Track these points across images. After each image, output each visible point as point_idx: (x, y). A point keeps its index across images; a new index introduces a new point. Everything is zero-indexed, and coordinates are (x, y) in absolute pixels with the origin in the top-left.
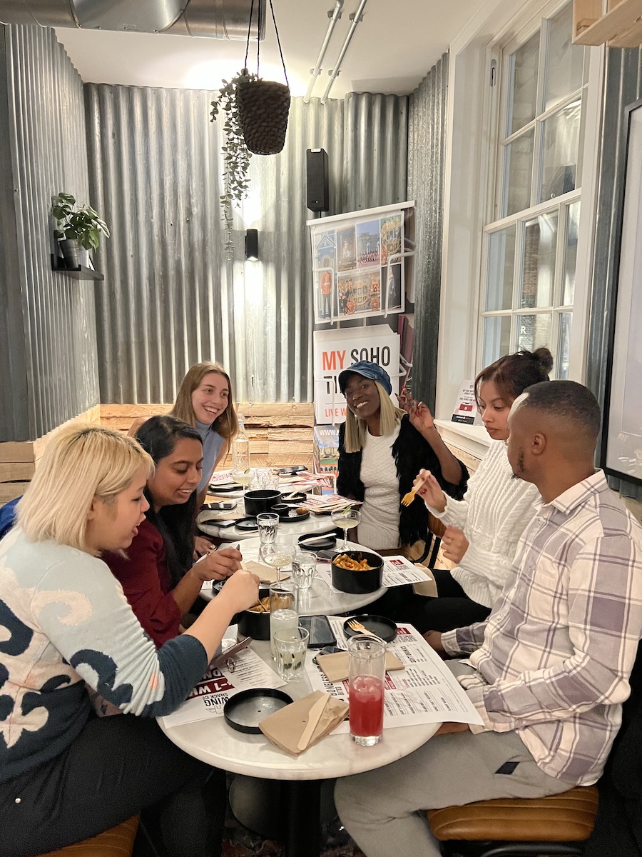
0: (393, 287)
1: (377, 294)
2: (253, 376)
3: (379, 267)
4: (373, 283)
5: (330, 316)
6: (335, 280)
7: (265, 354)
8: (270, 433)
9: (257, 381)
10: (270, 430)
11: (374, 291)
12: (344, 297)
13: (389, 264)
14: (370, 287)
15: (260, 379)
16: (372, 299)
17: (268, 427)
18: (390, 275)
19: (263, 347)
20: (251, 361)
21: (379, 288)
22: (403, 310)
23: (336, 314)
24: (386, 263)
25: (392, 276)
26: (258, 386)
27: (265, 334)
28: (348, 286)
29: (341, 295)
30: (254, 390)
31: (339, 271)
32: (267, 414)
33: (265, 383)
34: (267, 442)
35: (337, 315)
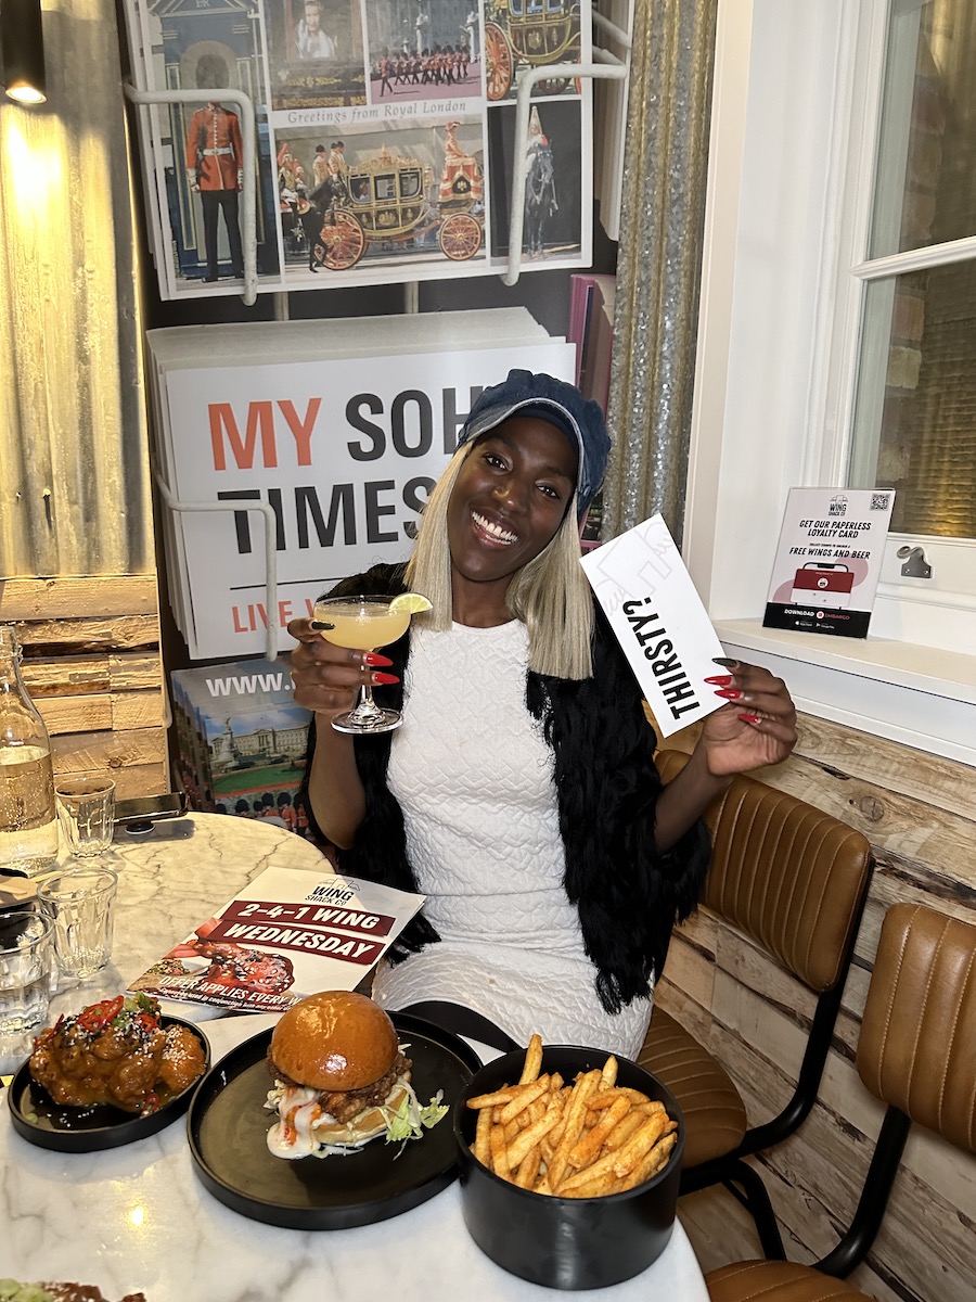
0: (545, 178)
1: (468, 202)
2: (47, 492)
3: (476, 107)
4: (450, 160)
5: (237, 270)
6: (261, 141)
7: (86, 423)
8: (117, 669)
9: (62, 508)
10: (113, 661)
11: (455, 189)
12: (306, 207)
13: (525, 100)
14: (437, 174)
15: (72, 503)
16: (446, 217)
17: (106, 650)
18: (528, 140)
19: (75, 401)
20: (40, 444)
21: (479, 178)
22: (585, 259)
23: (268, 266)
24: (509, 94)
25: (539, 139)
26: (66, 523)
27: (83, 357)
28: (323, 166)
29: (292, 196)
30: (54, 534)
31: (278, 107)
32: (101, 610)
33: (90, 513)
34: (104, 698)
35: (277, 271)
